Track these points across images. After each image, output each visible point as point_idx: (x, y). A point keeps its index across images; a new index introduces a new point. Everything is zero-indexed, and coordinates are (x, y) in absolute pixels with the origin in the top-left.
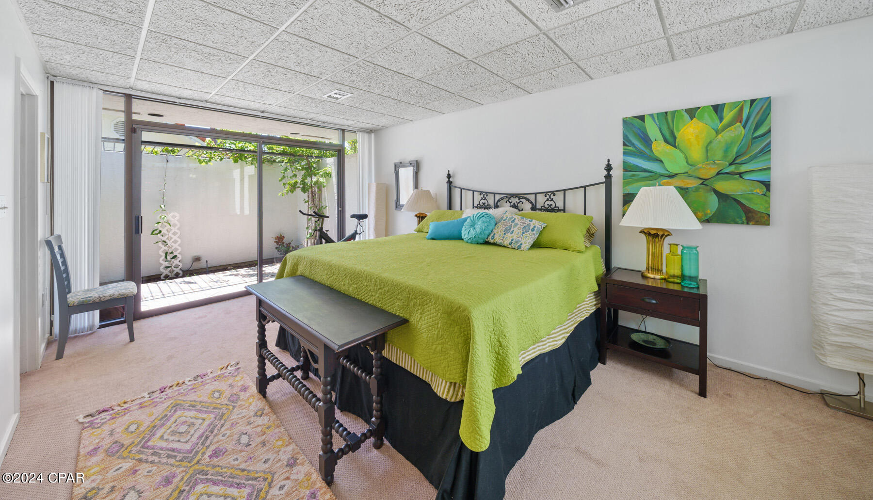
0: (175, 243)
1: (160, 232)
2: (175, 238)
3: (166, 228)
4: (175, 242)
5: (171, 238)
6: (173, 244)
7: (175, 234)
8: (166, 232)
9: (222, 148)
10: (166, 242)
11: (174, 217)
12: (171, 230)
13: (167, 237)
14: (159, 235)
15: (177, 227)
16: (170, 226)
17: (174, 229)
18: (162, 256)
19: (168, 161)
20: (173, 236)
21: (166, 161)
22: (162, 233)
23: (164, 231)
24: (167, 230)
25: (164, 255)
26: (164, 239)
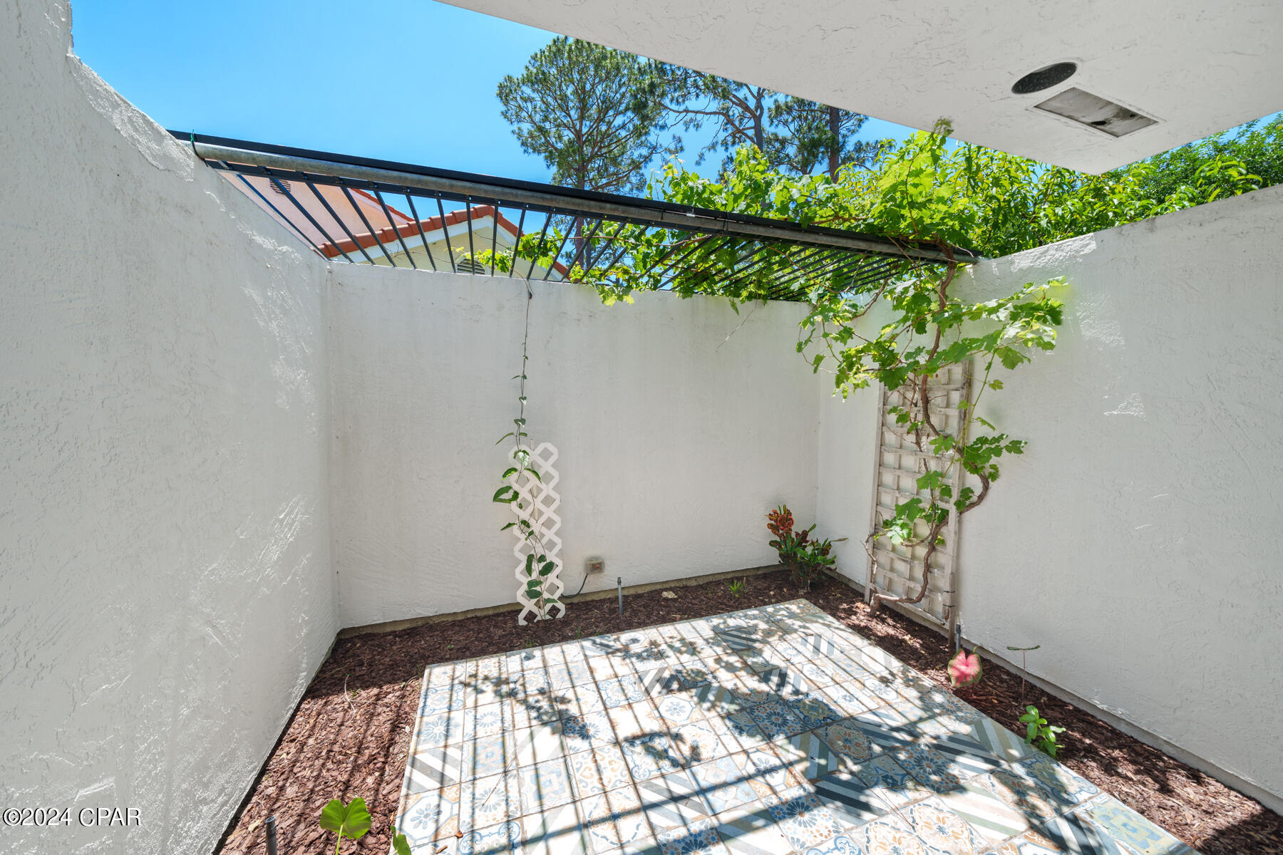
0: (549, 528)
1: (516, 495)
2: (549, 512)
3: (529, 486)
4: (549, 524)
5: (541, 513)
6: (544, 530)
7: (548, 501)
8: (529, 497)
9: (697, 211)
10: (528, 526)
11: (546, 455)
12: (540, 490)
13: (530, 510)
14: (514, 504)
15: (553, 483)
16: (539, 478)
17: (547, 489)
18: (520, 562)
19: (531, 296)
20: (543, 508)
21: (527, 296)
22: (518, 500)
23: (524, 494)
24: (531, 491)
25: (524, 559)
26: (524, 515)
